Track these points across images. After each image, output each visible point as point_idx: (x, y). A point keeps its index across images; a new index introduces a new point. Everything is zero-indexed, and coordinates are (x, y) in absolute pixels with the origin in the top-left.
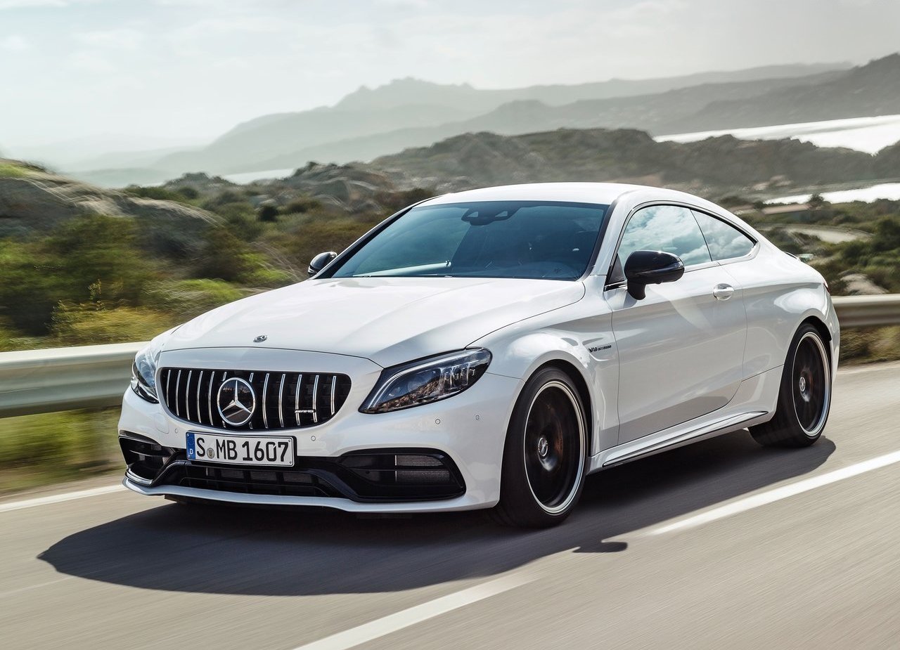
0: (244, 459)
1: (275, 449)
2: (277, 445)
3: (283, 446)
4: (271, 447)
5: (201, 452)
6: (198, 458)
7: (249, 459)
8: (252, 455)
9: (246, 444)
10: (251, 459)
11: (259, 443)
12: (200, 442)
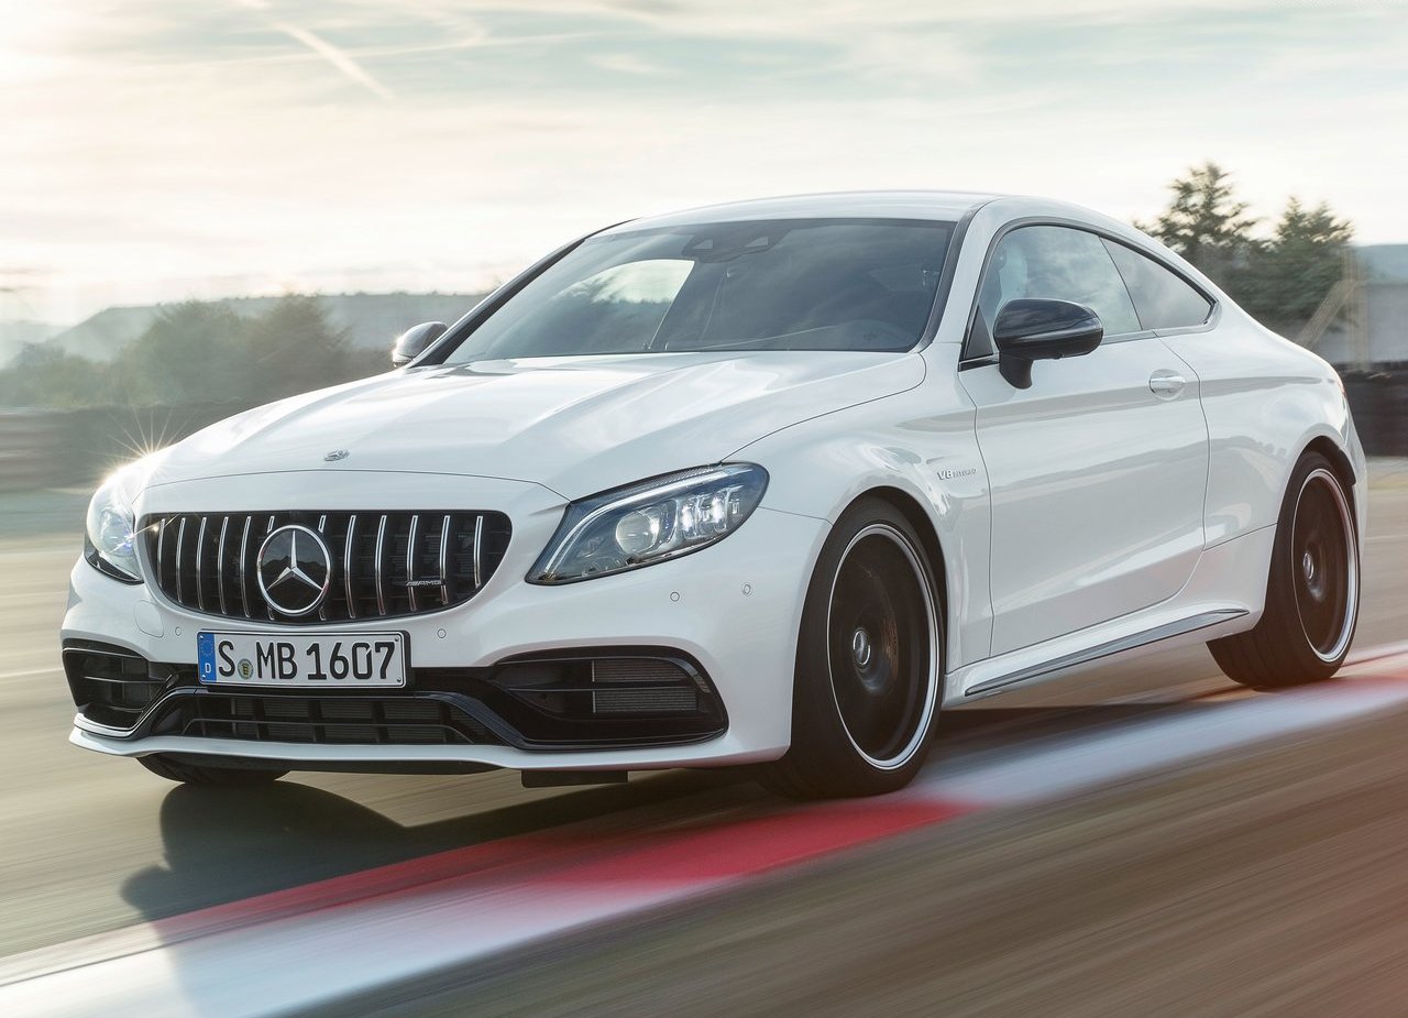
0: (311, 677)
1: (369, 656)
2: (372, 648)
3: (384, 650)
4: (362, 653)
5: (227, 668)
6: (221, 679)
7: (318, 676)
8: (325, 670)
9: (315, 648)
10: (324, 677)
11: (338, 646)
12: (226, 649)
